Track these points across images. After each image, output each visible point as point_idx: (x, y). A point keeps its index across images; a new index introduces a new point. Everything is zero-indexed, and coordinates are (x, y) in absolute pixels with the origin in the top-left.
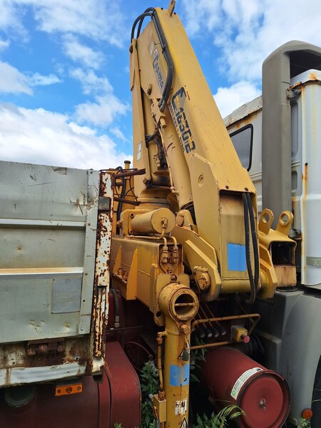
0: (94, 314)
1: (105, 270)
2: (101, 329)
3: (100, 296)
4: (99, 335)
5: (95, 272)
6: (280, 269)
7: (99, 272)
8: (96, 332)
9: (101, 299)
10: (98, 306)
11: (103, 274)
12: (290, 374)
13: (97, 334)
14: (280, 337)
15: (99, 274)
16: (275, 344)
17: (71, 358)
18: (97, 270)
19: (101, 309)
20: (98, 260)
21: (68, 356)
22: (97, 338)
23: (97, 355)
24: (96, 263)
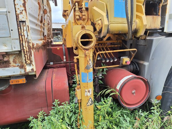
0: (21, 39)
1: (22, 10)
2: (27, 48)
3: (22, 28)
4: (27, 52)
5: (16, 11)
6: (150, 17)
7: (18, 12)
8: (24, 50)
9: (23, 30)
10: (22, 34)
11: (22, 13)
12: (152, 79)
13: (25, 51)
14: (148, 61)
15: (19, 13)
16: (145, 66)
17: (15, 65)
18: (17, 10)
19: (24, 36)
20: (16, 3)
21: (12, 64)
22: (26, 53)
23: (28, 63)
24: (15, 5)
